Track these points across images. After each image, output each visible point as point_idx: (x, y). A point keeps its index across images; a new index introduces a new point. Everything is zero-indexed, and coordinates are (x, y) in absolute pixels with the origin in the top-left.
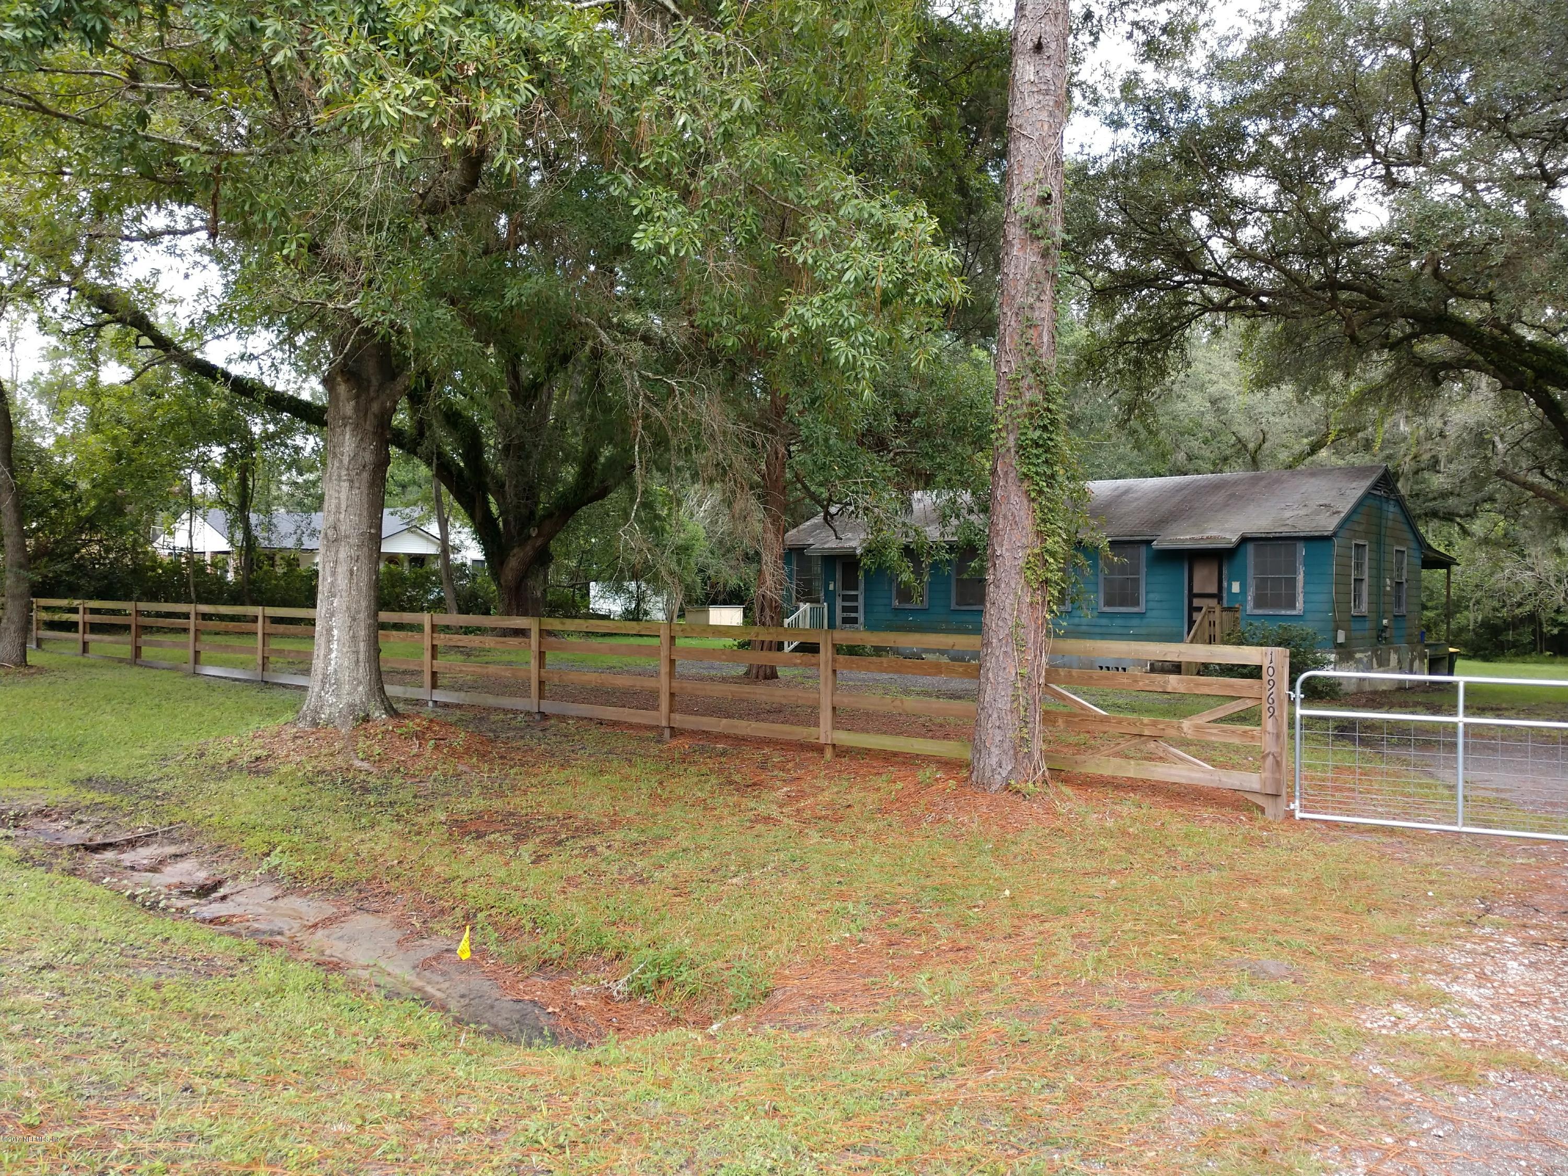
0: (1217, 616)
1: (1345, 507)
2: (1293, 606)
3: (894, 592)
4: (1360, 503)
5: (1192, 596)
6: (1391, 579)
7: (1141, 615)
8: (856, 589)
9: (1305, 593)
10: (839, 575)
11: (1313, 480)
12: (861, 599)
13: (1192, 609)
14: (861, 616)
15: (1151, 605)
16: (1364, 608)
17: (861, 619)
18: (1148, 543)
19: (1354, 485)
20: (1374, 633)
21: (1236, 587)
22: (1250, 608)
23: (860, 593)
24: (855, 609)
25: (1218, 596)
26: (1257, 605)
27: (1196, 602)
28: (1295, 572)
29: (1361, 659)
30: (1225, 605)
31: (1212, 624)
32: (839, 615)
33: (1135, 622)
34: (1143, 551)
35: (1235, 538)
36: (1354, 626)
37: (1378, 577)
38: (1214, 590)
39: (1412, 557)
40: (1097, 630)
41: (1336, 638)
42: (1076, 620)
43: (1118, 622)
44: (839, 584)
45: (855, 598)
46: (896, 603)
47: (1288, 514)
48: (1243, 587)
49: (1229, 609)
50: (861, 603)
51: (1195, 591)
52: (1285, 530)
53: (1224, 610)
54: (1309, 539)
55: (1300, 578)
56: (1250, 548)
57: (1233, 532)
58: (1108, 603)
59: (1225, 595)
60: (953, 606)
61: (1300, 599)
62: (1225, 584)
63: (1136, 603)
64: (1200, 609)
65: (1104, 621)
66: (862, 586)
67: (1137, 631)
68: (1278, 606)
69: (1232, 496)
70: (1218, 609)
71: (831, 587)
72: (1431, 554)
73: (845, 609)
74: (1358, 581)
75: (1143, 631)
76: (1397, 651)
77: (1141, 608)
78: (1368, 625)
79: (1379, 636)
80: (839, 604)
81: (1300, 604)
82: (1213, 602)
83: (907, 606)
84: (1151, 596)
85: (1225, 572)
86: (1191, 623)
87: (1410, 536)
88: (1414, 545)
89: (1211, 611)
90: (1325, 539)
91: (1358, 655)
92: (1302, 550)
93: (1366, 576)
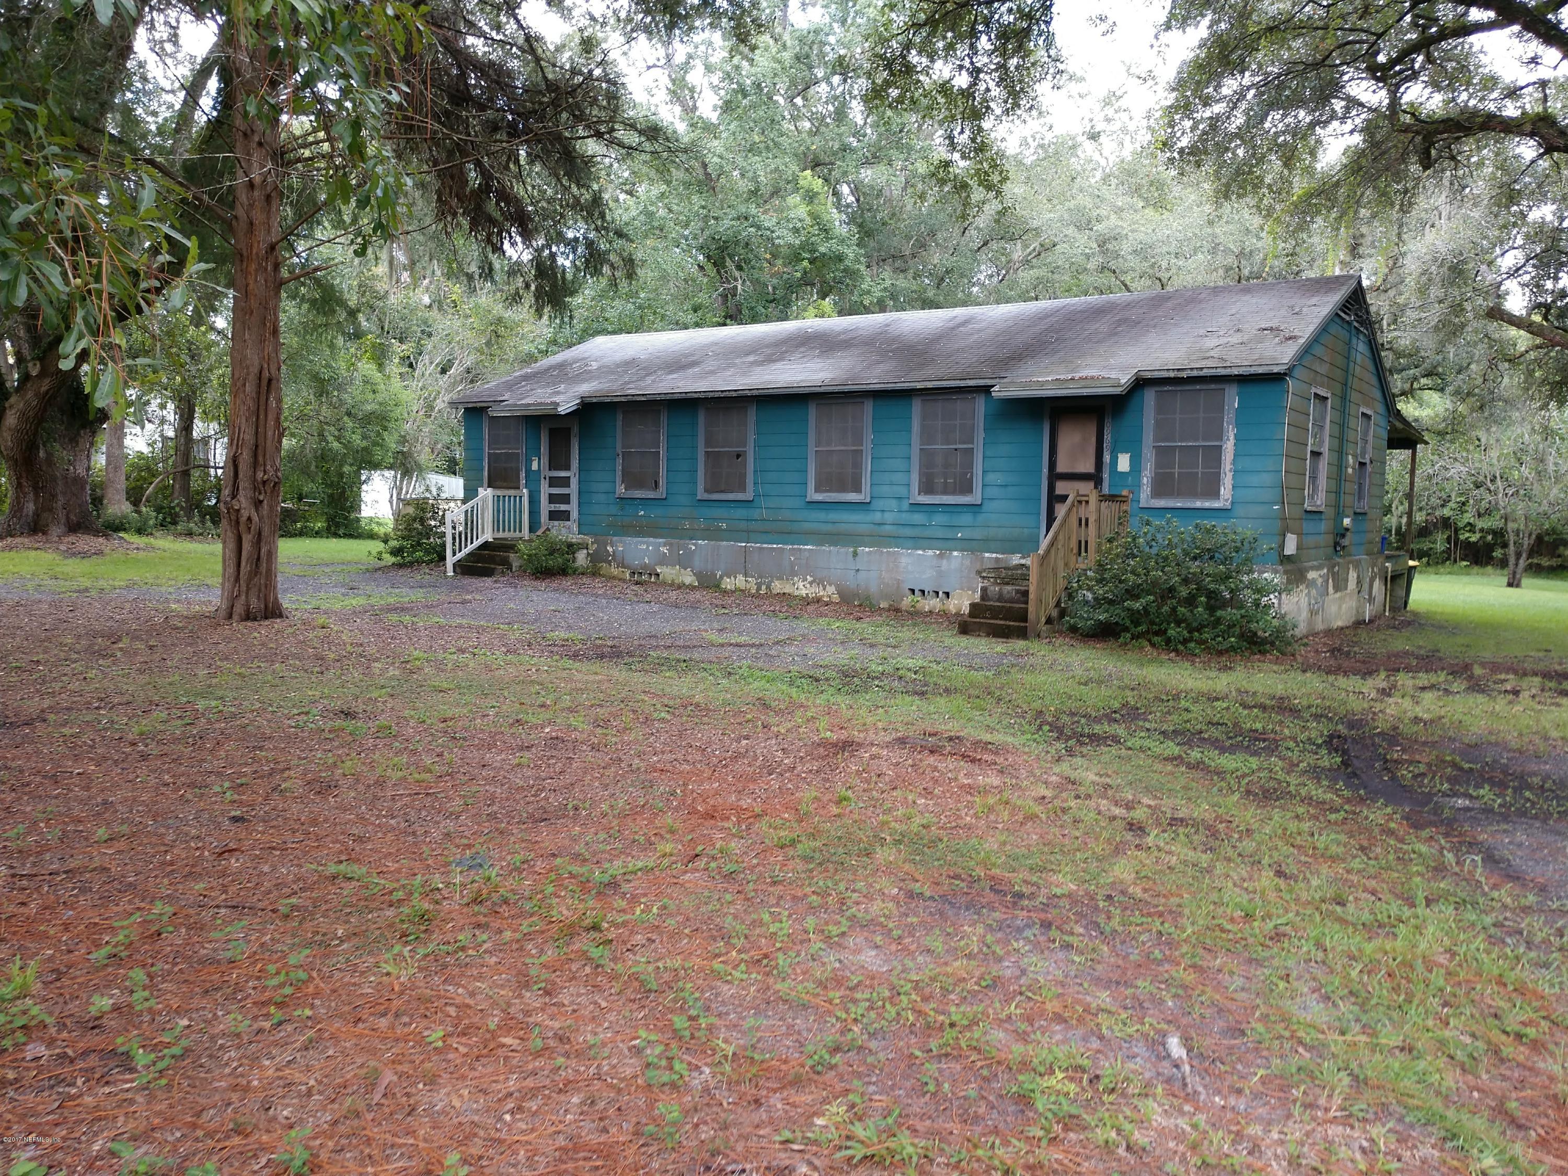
0: (1091, 511)
1: (1306, 329)
2: (1216, 495)
3: (619, 473)
4: (1324, 329)
5: (1055, 476)
6: (1355, 456)
7: (975, 508)
8: (568, 468)
9: (1236, 472)
10: (544, 449)
11: (1247, 298)
12: (574, 482)
13: (1054, 499)
14: (573, 508)
15: (992, 492)
16: (1320, 500)
17: (574, 515)
18: (986, 390)
19: (1314, 300)
20: (1330, 539)
21: (1124, 463)
22: (1145, 496)
23: (572, 474)
24: (566, 499)
25: (1095, 478)
26: (1157, 493)
27: (1061, 488)
28: (1220, 435)
29: (1314, 581)
30: (1106, 490)
31: (1083, 523)
32: (545, 508)
33: (966, 518)
34: (980, 405)
35: (1125, 379)
36: (1308, 527)
37: (1340, 453)
38: (1087, 466)
39: (1378, 430)
40: (908, 532)
41: (1282, 546)
42: (878, 517)
43: (939, 519)
44: (545, 460)
45: (565, 482)
46: (621, 490)
47: (1210, 342)
48: (1136, 463)
49: (1112, 498)
50: (573, 490)
51: (1061, 468)
52: (1209, 365)
53: (1104, 498)
54: (1245, 380)
55: (1229, 446)
56: (1150, 396)
57: (1123, 369)
58: (927, 487)
59: (1106, 476)
60: (701, 494)
61: (1227, 481)
62: (1107, 458)
63: (967, 489)
64: (1064, 498)
65: (918, 518)
66: (575, 464)
67: (968, 533)
68: (1194, 494)
69: (1120, 322)
70: (1093, 498)
71: (535, 466)
72: (1399, 425)
73: (553, 499)
74: (1316, 454)
75: (977, 534)
76: (1357, 565)
77: (974, 498)
78: (1324, 526)
79: (1336, 544)
80: (545, 490)
81: (1226, 491)
82: (1086, 488)
83: (638, 494)
84: (992, 477)
85: (1107, 437)
86: (1051, 519)
87: (1378, 394)
88: (1381, 408)
89: (1082, 501)
90: (1275, 379)
91: (1312, 575)
92: (1233, 399)
93: (1325, 450)
